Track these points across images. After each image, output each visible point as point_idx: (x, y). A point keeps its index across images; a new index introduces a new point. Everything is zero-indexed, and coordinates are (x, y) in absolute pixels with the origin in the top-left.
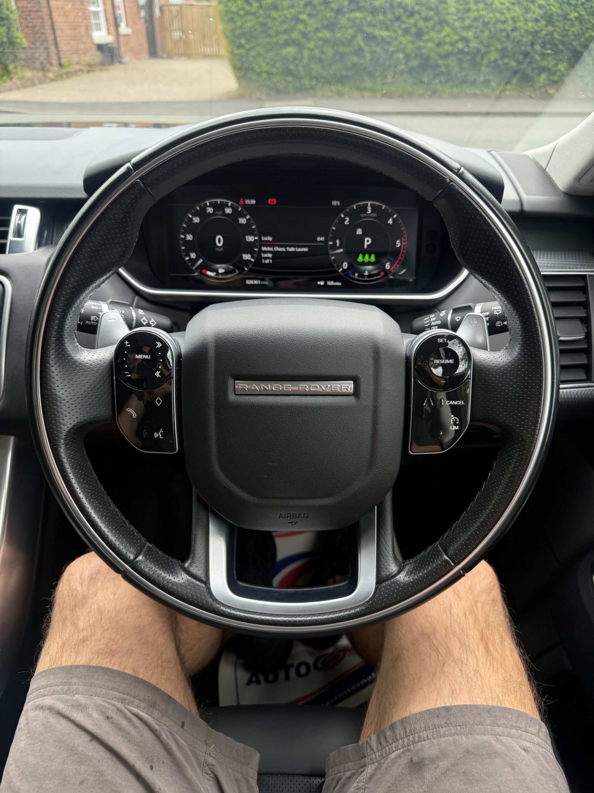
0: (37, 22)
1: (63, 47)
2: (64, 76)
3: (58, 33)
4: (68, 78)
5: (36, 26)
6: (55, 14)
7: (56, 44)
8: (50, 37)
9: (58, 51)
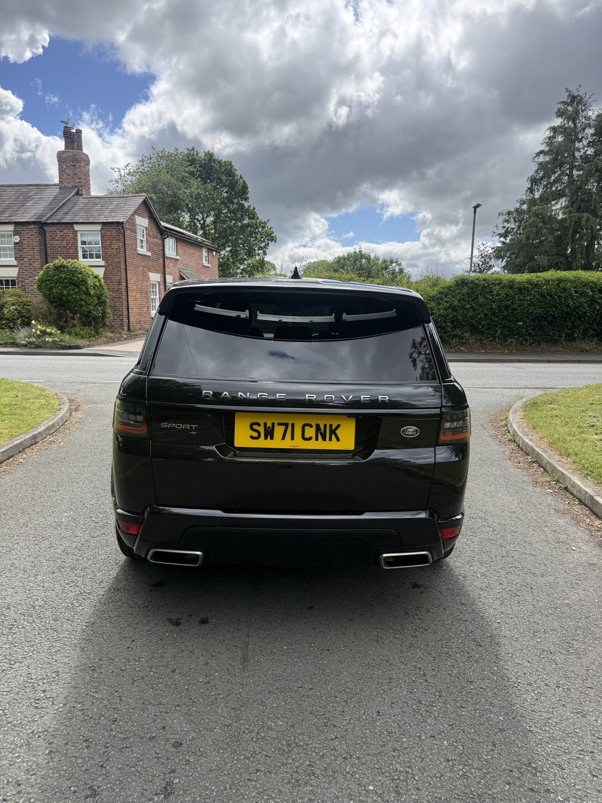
0: (118, 304)
1: (132, 319)
2: (133, 337)
3: (130, 311)
4: (135, 338)
5: (116, 306)
6: (129, 299)
7: (128, 317)
8: (125, 313)
9: (129, 321)
